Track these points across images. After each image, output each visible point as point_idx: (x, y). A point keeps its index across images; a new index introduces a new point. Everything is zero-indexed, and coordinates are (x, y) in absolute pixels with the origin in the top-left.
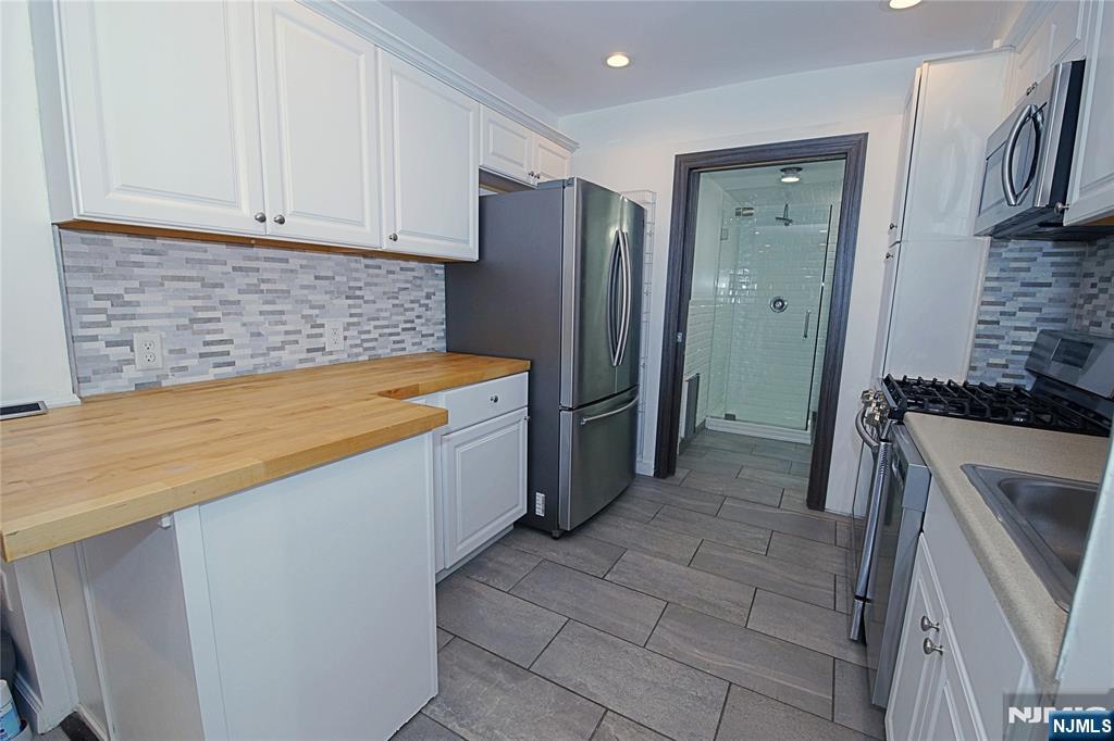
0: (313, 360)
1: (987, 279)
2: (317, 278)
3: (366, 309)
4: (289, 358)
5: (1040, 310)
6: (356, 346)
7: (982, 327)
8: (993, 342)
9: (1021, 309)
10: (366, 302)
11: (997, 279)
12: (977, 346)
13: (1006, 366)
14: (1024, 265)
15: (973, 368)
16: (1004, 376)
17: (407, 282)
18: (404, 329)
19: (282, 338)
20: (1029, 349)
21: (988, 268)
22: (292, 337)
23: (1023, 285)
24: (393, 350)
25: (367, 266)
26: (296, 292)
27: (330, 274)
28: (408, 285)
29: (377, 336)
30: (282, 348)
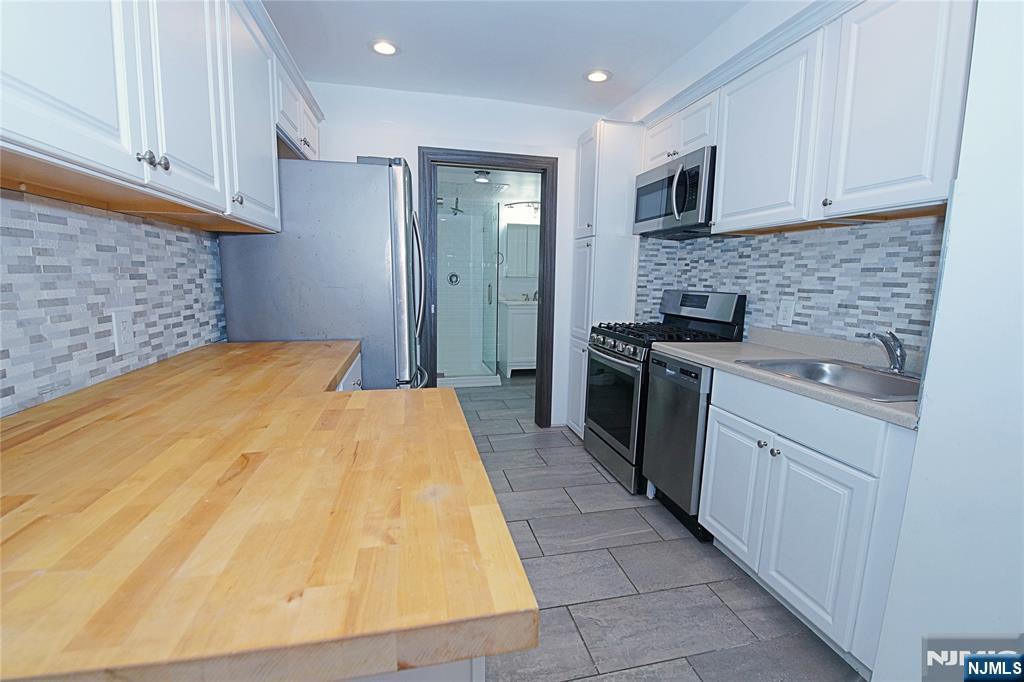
0: (103, 370)
1: (640, 261)
2: (99, 248)
3: (150, 293)
4: (79, 371)
5: (662, 279)
6: (146, 344)
7: (639, 289)
8: (645, 298)
9: (656, 279)
10: (150, 283)
11: (644, 261)
12: (638, 301)
13: (651, 312)
14: (655, 253)
15: (637, 315)
16: (651, 318)
17: (183, 256)
18: (185, 318)
19: (67, 341)
20: (660, 301)
21: (640, 255)
22: (79, 339)
23: (656, 264)
24: (177, 346)
25: (147, 234)
26: (78, 270)
27: (112, 243)
28: (184, 260)
29: (162, 329)
30: (69, 357)
